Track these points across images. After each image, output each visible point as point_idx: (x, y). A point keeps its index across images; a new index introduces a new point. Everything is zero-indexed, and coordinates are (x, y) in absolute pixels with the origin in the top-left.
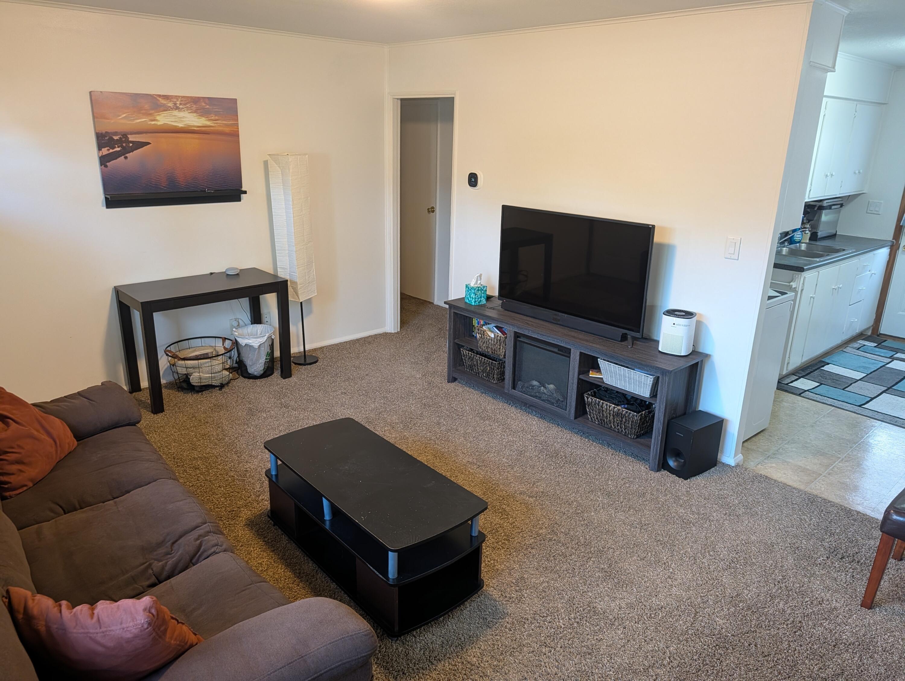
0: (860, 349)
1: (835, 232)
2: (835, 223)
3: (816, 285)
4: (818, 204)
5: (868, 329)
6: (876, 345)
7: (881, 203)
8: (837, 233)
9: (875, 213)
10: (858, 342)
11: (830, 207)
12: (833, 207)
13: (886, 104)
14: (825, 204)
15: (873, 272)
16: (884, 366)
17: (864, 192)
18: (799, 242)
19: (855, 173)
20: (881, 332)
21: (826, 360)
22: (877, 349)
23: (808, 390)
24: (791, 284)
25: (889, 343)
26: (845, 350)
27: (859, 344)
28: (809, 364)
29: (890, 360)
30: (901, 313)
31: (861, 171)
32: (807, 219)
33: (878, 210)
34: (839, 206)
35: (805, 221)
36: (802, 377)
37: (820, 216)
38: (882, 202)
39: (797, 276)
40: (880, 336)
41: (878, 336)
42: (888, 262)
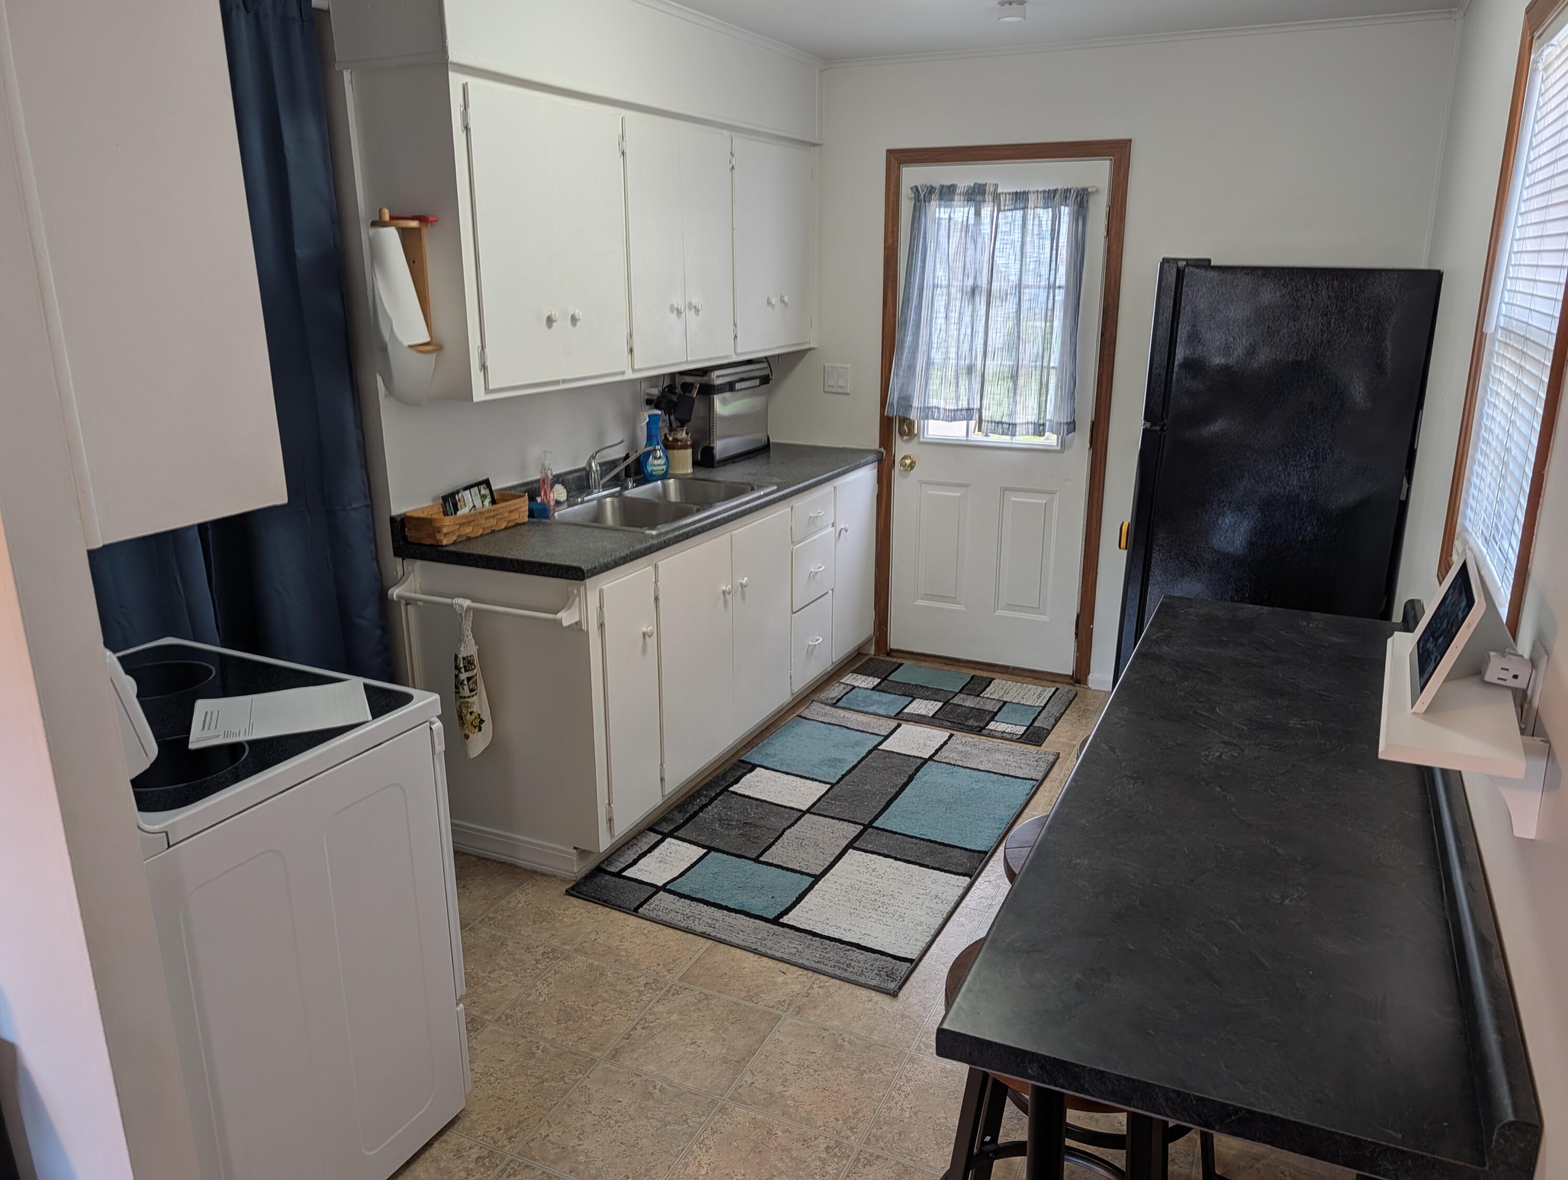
0: (840, 704)
1: (764, 442)
2: (761, 417)
3: (656, 599)
4: (696, 381)
5: (867, 643)
6: (877, 681)
7: (846, 369)
8: (771, 440)
9: (840, 390)
10: (843, 681)
11: (730, 387)
12: (738, 386)
13: (814, 145)
14: (718, 378)
15: (842, 526)
16: (875, 748)
17: (811, 346)
18: (664, 477)
19: (769, 303)
20: (893, 647)
21: (753, 757)
22: (876, 696)
23: (664, 888)
24: (559, 615)
25: (906, 674)
26: (806, 713)
27: (842, 686)
28: (700, 786)
29: (894, 723)
30: (919, 602)
31: (786, 299)
32: (677, 419)
33: (843, 385)
34: (757, 382)
35: (674, 425)
36: (671, 835)
37: (710, 406)
38: (848, 366)
39: (575, 591)
40: (893, 654)
41: (888, 654)
42: (879, 497)
